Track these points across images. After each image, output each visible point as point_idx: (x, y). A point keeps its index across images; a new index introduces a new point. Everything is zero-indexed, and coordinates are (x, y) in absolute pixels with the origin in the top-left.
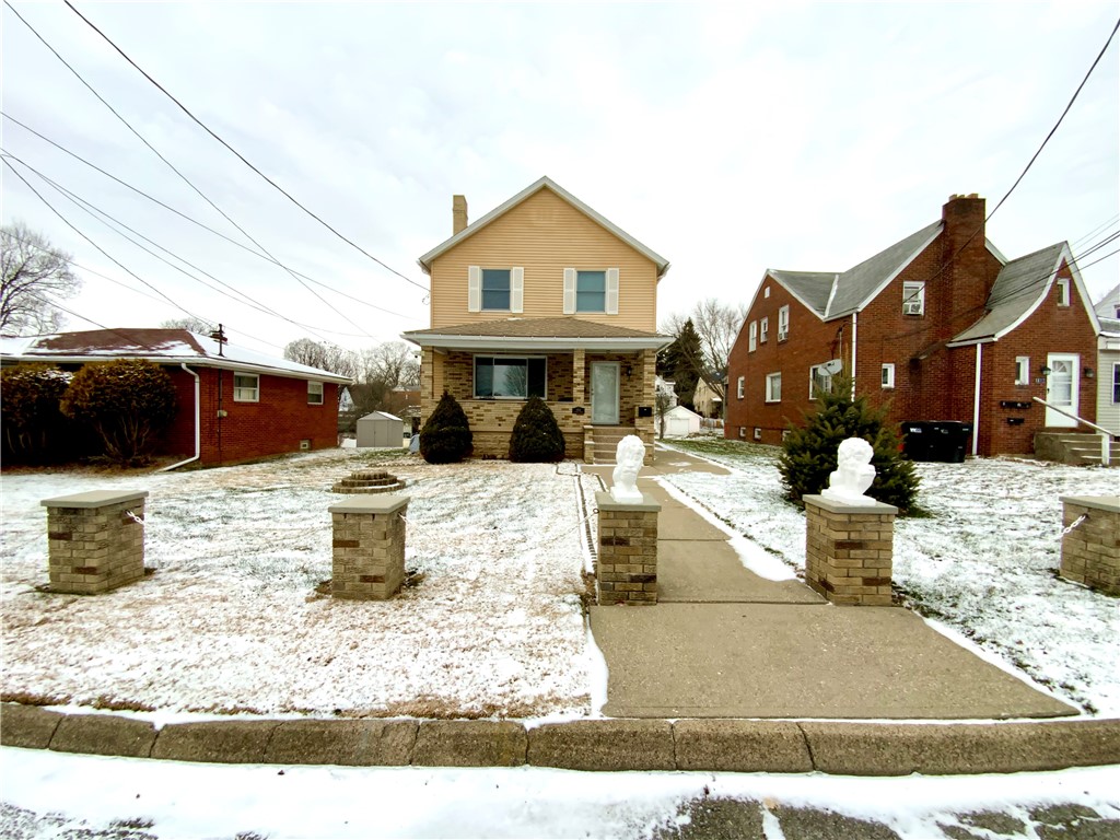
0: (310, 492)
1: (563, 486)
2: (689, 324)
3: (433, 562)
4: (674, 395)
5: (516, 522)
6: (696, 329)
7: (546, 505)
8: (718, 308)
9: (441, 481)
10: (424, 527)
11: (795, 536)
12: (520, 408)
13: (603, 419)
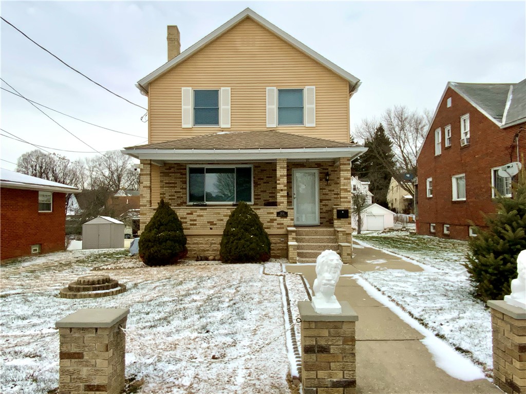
0: (40, 298)
1: (269, 287)
2: (381, 129)
3: (151, 368)
4: (369, 194)
5: (227, 326)
6: (387, 133)
7: (253, 307)
8: (406, 115)
9: (158, 284)
10: (143, 332)
11: (483, 335)
12: (229, 213)
13: (304, 221)
